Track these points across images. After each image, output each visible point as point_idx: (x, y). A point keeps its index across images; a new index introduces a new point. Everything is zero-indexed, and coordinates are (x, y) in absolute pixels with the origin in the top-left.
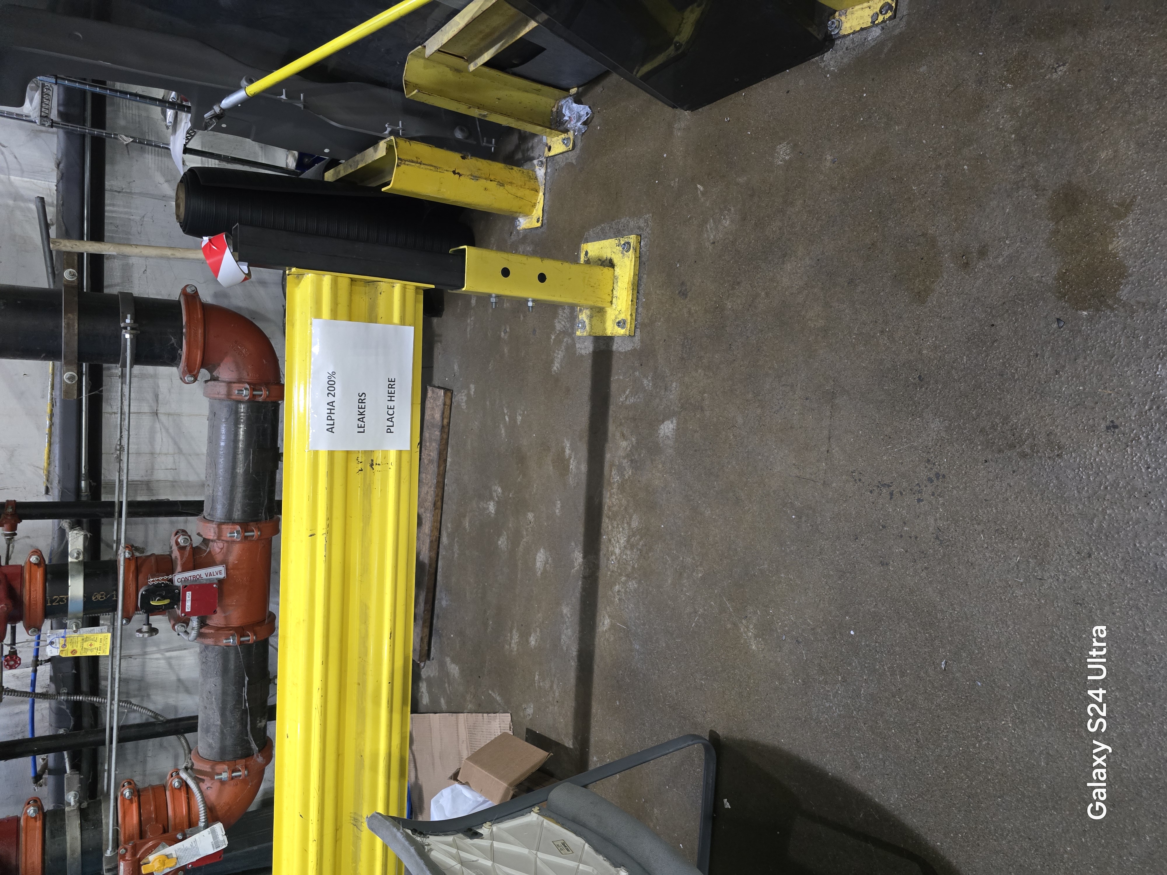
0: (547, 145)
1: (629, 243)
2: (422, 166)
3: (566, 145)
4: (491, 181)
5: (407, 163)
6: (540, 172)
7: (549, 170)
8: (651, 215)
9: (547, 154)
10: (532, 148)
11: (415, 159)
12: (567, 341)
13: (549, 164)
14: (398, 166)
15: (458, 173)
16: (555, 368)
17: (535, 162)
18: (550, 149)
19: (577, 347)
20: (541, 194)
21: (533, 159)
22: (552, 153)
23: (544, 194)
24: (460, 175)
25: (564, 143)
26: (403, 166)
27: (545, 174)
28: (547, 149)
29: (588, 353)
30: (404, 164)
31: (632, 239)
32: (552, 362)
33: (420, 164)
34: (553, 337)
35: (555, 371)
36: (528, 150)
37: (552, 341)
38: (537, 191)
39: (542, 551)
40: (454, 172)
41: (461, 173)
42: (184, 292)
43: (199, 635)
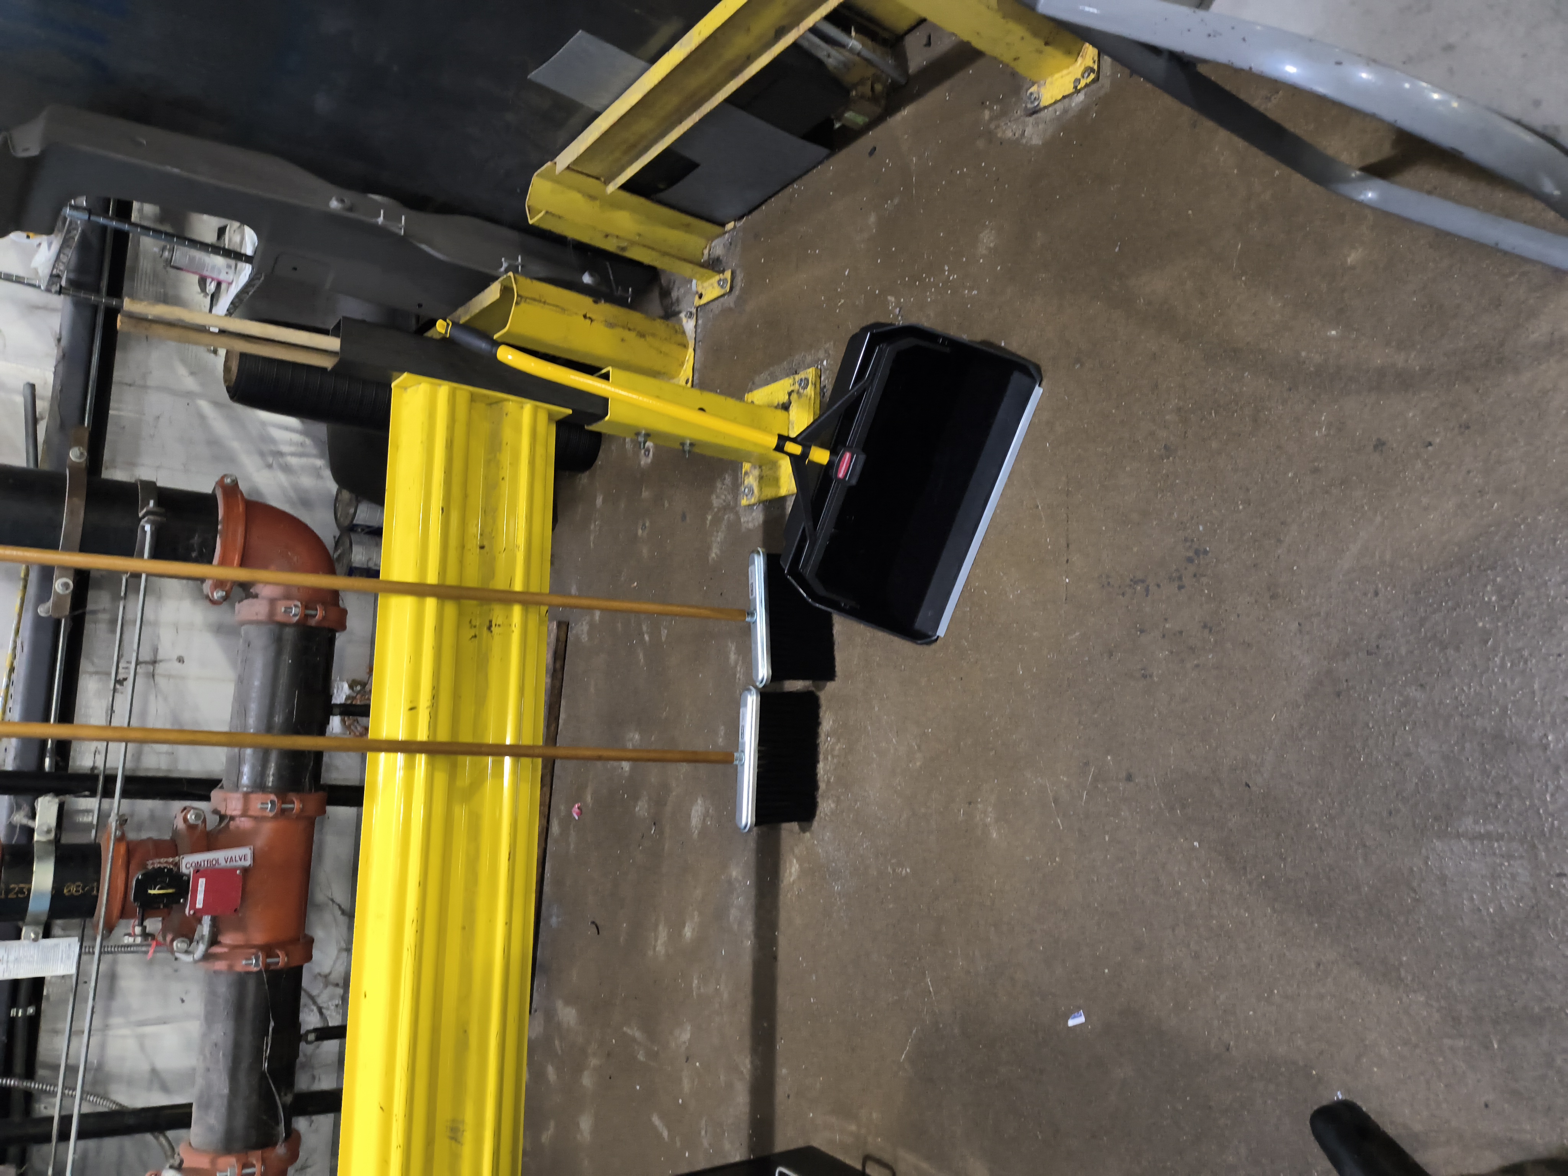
0: (697, 292)
1: (807, 380)
2: (546, 306)
3: (722, 287)
4: (629, 329)
5: (528, 300)
6: (689, 325)
7: (700, 322)
8: (832, 343)
9: (697, 302)
10: (678, 301)
11: (537, 297)
12: (729, 518)
13: (700, 314)
14: (517, 303)
15: (590, 318)
16: (713, 555)
17: (682, 315)
18: (701, 296)
19: (742, 520)
20: (691, 351)
21: (680, 312)
22: (704, 301)
23: (694, 350)
24: (592, 320)
25: (719, 284)
26: (523, 305)
27: (696, 327)
28: (697, 297)
29: (756, 524)
30: (525, 301)
31: (810, 373)
32: (709, 548)
33: (545, 303)
34: (709, 517)
35: (713, 559)
36: (672, 304)
37: (708, 522)
38: (685, 346)
39: (699, 801)
40: (585, 316)
41: (593, 317)
42: (221, 483)
43: (207, 957)
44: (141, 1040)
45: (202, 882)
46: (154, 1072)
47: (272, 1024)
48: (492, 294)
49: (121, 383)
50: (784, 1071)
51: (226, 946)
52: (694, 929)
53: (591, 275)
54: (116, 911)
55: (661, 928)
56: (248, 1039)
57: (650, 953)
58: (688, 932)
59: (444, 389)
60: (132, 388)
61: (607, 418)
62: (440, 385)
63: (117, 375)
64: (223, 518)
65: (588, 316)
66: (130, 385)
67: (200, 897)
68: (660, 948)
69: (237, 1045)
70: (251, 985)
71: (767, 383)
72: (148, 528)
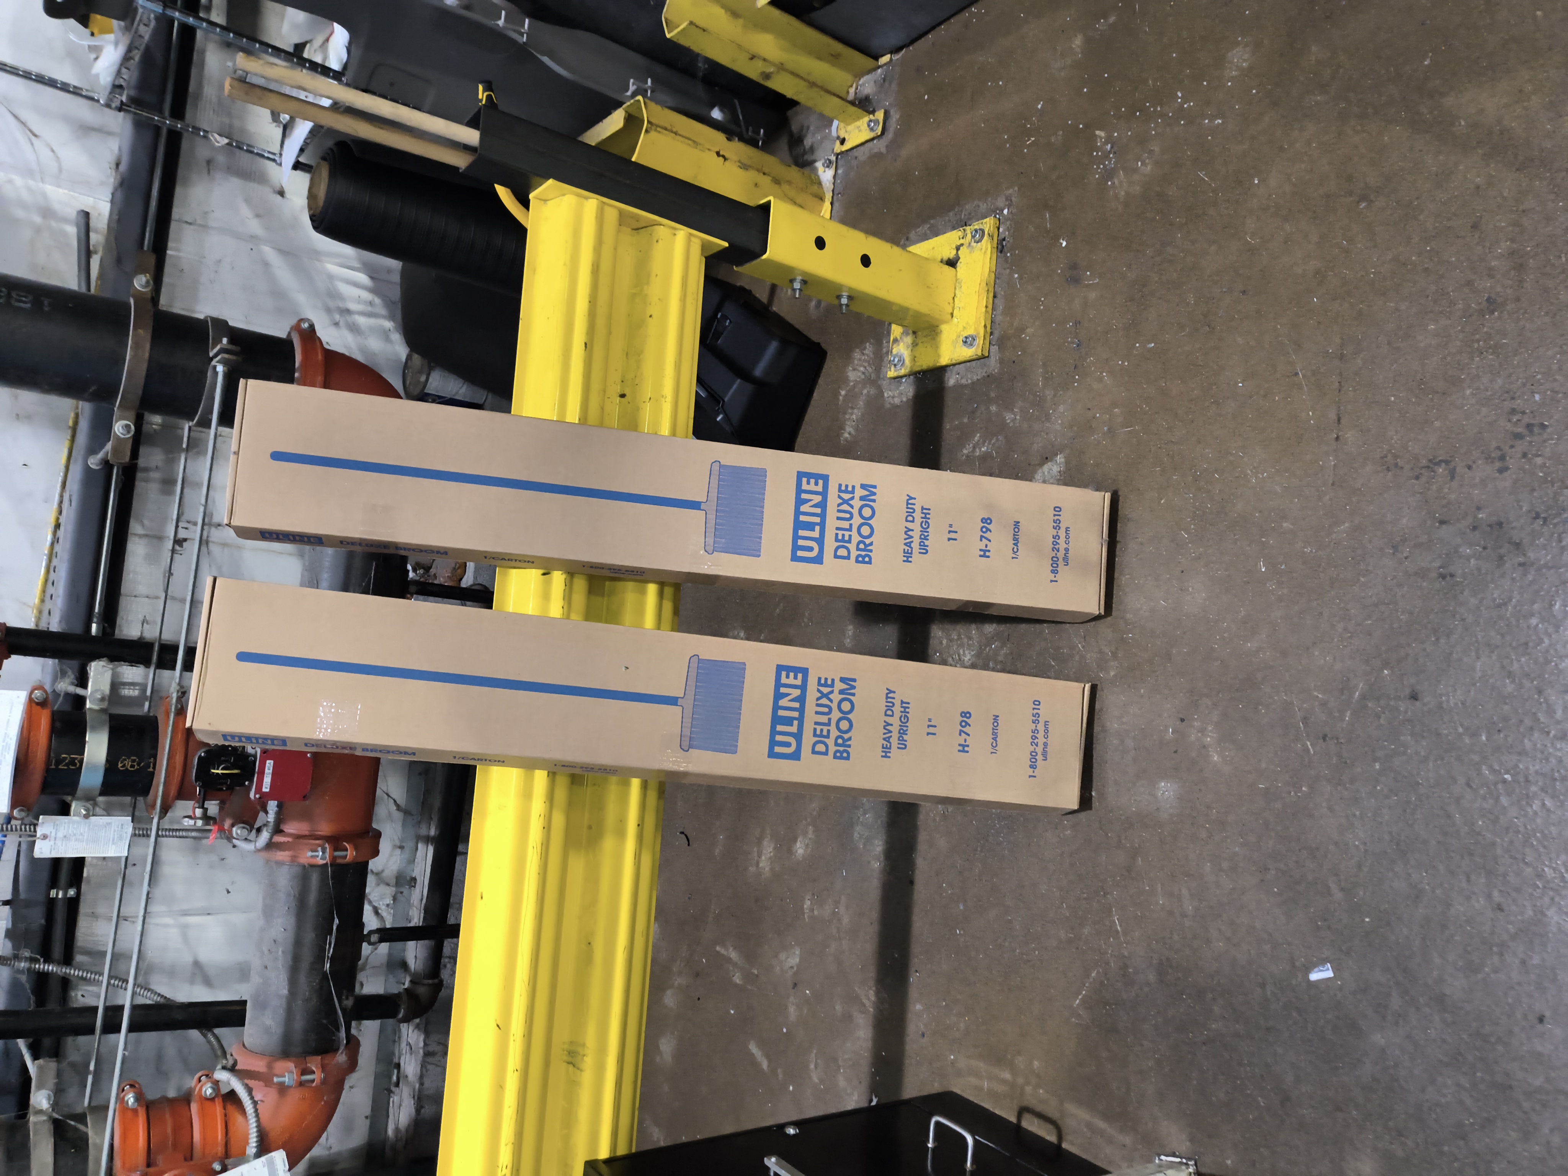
0: (838, 138)
1: (983, 231)
2: (679, 138)
3: (872, 129)
4: (764, 174)
5: (658, 129)
6: (826, 175)
7: (840, 171)
8: (1016, 188)
9: (838, 148)
10: (812, 149)
11: (669, 127)
12: (869, 392)
13: (840, 163)
14: (647, 131)
15: (723, 156)
16: (846, 435)
17: (819, 165)
18: (843, 141)
19: (886, 395)
20: (827, 206)
21: (815, 161)
22: (845, 147)
23: (832, 204)
24: (725, 159)
25: (869, 125)
26: (653, 134)
27: (834, 177)
28: (838, 142)
29: (904, 399)
30: (656, 130)
31: (988, 224)
32: (842, 428)
33: (676, 133)
34: (843, 393)
35: (846, 440)
36: (805, 153)
37: (841, 398)
38: (822, 199)
40: (718, 154)
41: (727, 155)
42: (297, 328)
43: (270, 846)
44: (184, 929)
45: (270, 764)
46: (197, 964)
47: (336, 921)
48: (615, 121)
49: (179, 221)
50: (919, 1007)
51: (290, 835)
52: (807, 846)
53: (721, 110)
54: (173, 790)
55: (766, 842)
56: (310, 936)
57: (752, 869)
58: (800, 849)
59: (592, 203)
60: (192, 227)
61: (764, 257)
62: (587, 198)
63: (176, 212)
64: (302, 364)
65: (721, 153)
66: (190, 224)
67: (267, 780)
68: (764, 863)
69: (298, 943)
70: (315, 879)
71: (925, 238)
72: (220, 368)
